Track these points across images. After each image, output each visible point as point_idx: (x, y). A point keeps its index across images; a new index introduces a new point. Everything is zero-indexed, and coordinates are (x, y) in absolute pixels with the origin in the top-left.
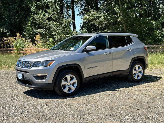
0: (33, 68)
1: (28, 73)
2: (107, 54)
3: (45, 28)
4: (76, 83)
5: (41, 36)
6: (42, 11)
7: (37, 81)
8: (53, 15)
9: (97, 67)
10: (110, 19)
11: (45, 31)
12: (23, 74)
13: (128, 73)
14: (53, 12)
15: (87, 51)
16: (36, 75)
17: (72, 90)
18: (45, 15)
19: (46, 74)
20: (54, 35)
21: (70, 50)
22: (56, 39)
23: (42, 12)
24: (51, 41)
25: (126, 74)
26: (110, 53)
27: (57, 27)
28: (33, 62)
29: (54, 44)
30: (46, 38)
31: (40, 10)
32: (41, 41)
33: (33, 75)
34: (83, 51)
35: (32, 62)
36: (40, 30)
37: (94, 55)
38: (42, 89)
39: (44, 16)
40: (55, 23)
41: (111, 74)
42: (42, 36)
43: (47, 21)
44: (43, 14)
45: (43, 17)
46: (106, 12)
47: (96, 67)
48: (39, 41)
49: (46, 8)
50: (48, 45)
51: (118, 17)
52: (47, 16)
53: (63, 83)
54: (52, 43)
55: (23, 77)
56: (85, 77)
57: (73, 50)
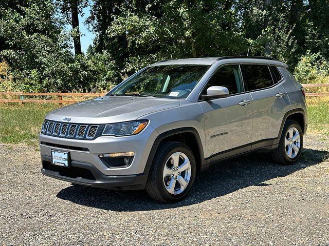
0: (99, 140)
1: (87, 150)
2: (243, 105)
3: (20, 49)
4: (190, 171)
5: (10, 66)
6: (12, 11)
7: (109, 169)
8: (37, 19)
9: (227, 133)
10: (168, 32)
11: (18, 54)
12: (69, 154)
13: (277, 146)
14: (39, 14)
15: (208, 99)
16: (105, 156)
17: (182, 186)
18: (20, 19)
19: (131, 154)
20: (41, 64)
21: (170, 95)
22: (45, 72)
23: (13, 13)
24: (35, 76)
25: (274, 147)
26: (249, 103)
27: (46, 47)
28: (98, 124)
29: (41, 82)
30: (22, 70)
31: (7, 9)
32: (10, 77)
33: (99, 156)
34: (200, 99)
35: (94, 126)
36: (8, 52)
37: (221, 108)
38: (118, 187)
39: (17, 22)
40: (43, 37)
41: (248, 149)
42: (10, 64)
43: (24, 33)
44: (16, 18)
45: (15, 23)
46: (156, 18)
47: (224, 133)
48: (5, 76)
49: (21, 5)
50: (28, 86)
51: (186, 29)
52: (24, 21)
53: (166, 172)
54: (35, 80)
55: (69, 159)
56: (205, 158)
57: (176, 96)
